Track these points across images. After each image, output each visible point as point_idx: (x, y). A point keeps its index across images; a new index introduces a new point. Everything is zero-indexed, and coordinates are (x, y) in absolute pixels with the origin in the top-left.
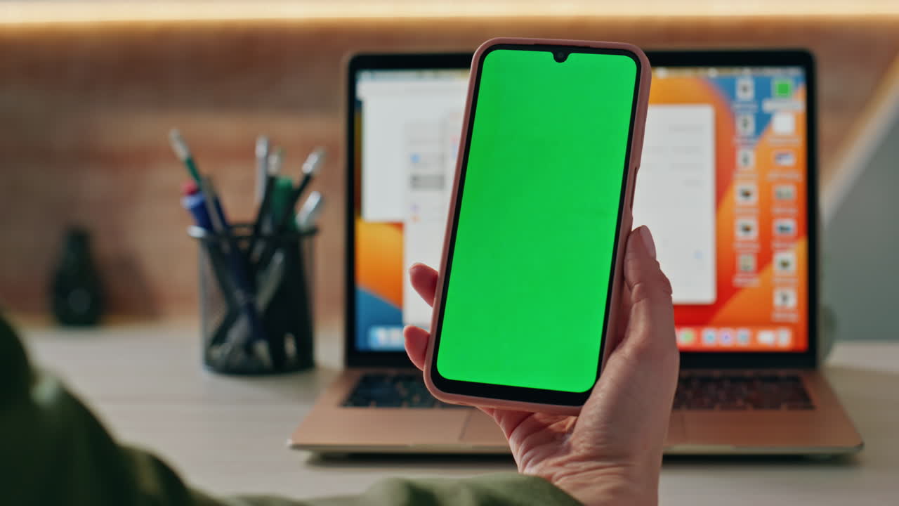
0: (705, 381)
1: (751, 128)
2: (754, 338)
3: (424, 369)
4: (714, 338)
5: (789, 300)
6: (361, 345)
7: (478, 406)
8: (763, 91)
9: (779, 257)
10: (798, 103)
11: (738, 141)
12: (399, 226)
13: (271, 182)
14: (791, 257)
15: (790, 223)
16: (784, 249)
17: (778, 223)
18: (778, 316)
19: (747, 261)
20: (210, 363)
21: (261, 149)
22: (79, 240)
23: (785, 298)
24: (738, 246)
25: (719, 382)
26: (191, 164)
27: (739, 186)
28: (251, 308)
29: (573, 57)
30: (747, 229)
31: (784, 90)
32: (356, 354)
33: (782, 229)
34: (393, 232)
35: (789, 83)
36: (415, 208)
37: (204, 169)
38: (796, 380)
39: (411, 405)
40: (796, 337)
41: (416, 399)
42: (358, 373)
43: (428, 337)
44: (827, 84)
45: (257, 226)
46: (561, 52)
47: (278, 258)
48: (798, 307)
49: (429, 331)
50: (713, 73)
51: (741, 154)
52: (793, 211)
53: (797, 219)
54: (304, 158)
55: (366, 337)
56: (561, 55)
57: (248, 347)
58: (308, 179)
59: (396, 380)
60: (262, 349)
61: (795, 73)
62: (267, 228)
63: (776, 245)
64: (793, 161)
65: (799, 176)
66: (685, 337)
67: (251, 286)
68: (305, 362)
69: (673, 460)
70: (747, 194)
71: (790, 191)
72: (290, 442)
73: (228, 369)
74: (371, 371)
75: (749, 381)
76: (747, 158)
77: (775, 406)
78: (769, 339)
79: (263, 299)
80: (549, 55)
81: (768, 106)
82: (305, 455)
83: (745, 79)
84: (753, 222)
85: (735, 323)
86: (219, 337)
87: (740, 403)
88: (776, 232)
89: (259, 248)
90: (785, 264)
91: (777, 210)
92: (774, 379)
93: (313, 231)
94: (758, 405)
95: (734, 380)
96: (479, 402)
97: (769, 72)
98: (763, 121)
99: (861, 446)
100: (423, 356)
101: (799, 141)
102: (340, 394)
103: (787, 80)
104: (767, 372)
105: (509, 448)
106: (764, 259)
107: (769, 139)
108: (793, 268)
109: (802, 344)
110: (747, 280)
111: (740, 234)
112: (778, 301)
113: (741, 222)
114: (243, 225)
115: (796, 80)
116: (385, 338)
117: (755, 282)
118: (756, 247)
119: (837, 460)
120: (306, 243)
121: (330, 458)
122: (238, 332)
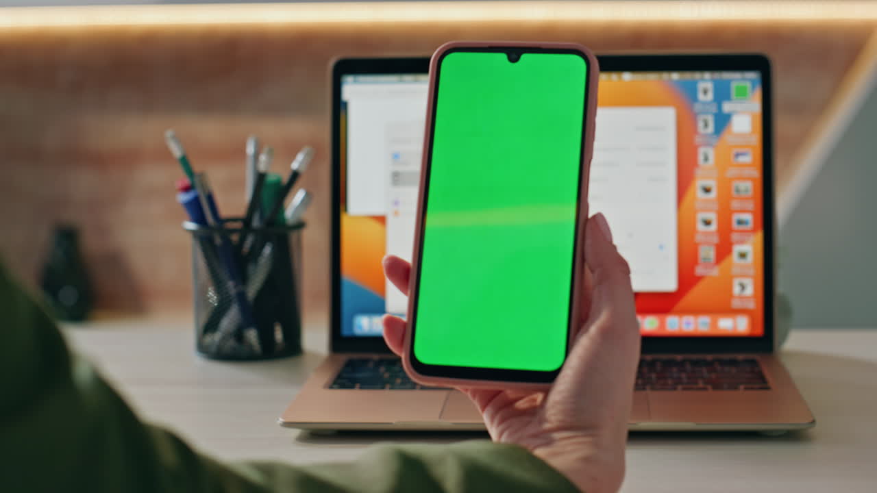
0: (669, 364)
1: (711, 129)
2: (714, 324)
3: (403, 356)
4: (676, 324)
5: (747, 289)
6: (345, 332)
7: (457, 387)
8: (722, 94)
9: (737, 249)
10: (755, 105)
11: (698, 140)
12: (381, 220)
13: (261, 178)
14: (749, 248)
15: (748, 217)
16: (742, 242)
17: (736, 217)
18: (736, 304)
19: (707, 252)
20: (202, 348)
21: (250, 149)
22: (68, 237)
23: (743, 287)
24: (699, 238)
25: (681, 364)
26: (185, 162)
27: (699, 183)
28: (241, 297)
29: (525, 57)
30: (707, 223)
31: (742, 93)
32: (341, 340)
33: (740, 222)
34: (376, 226)
35: (748, 85)
36: (396, 203)
37: (197, 167)
38: (753, 362)
39: (393, 387)
40: (753, 324)
41: (399, 381)
42: (343, 358)
43: (405, 325)
44: (782, 88)
45: (247, 221)
46: (514, 53)
47: (267, 250)
48: (755, 296)
49: (405, 319)
50: (675, 76)
51: (702, 151)
52: (750, 205)
53: (754, 213)
54: (292, 157)
55: (351, 324)
56: (514, 56)
57: (239, 335)
58: (295, 176)
59: (379, 363)
60: (252, 335)
61: (753, 76)
62: (256, 223)
63: (735, 237)
64: (750, 159)
65: (756, 173)
66: (649, 324)
67: (242, 277)
68: (293, 347)
69: (637, 436)
70: (707, 190)
71: (748, 186)
72: (281, 420)
73: (220, 355)
74: (355, 356)
75: (709, 364)
76: (708, 156)
77: (734, 387)
78: (728, 325)
79: (252, 290)
80: (503, 57)
81: (727, 107)
82: (296, 432)
83: (705, 82)
84: (712, 216)
85: (696, 311)
86: (211, 326)
87: (701, 384)
88: (735, 226)
89: (249, 241)
90: (743, 255)
91: (735, 204)
92: (733, 363)
93: (300, 225)
94: (717, 386)
95: (696, 363)
96: (457, 384)
97: (727, 75)
98: (722, 121)
99: (813, 422)
100: (401, 344)
101: (756, 140)
102: (327, 377)
103: (745, 84)
104: (726, 357)
105: (484, 424)
106: (723, 251)
107: (727, 138)
108: (750, 259)
109: (759, 331)
110: (708, 270)
111: (701, 227)
112: (736, 290)
113: (701, 216)
114: (234, 220)
115: (753, 81)
116: (368, 325)
117: (715, 272)
118: (715, 240)
119: (791, 436)
120: (293, 236)
121: (319, 435)
122: (229, 321)
